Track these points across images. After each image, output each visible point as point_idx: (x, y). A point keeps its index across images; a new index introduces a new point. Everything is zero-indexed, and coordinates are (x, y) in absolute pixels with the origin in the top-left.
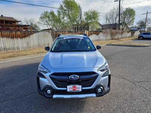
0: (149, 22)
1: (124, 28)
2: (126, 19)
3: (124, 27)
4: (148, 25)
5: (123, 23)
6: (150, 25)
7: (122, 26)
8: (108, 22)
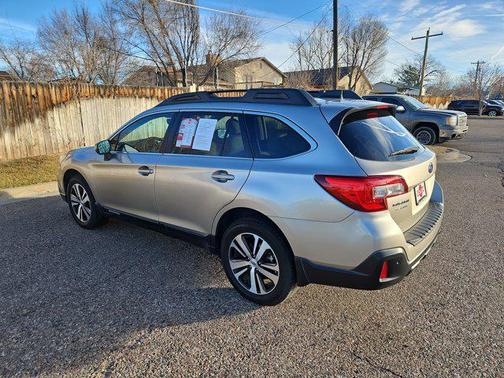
0: (432, 69)
1: (354, 85)
2: (360, 53)
3: (356, 80)
4: (429, 77)
5: (353, 67)
6: (433, 77)
7: (350, 77)
8: (304, 63)
